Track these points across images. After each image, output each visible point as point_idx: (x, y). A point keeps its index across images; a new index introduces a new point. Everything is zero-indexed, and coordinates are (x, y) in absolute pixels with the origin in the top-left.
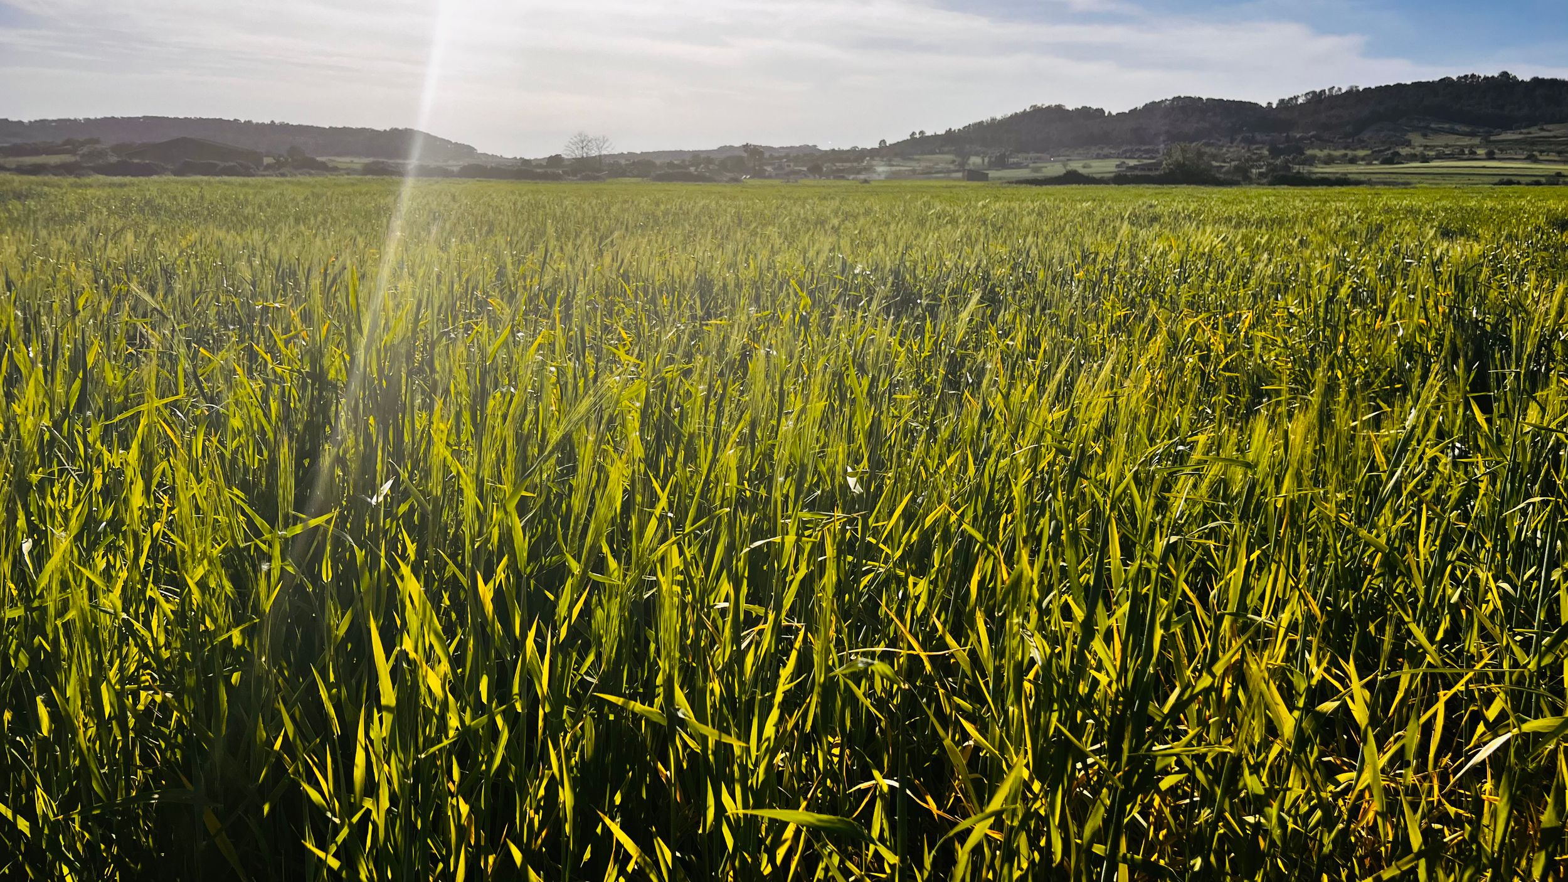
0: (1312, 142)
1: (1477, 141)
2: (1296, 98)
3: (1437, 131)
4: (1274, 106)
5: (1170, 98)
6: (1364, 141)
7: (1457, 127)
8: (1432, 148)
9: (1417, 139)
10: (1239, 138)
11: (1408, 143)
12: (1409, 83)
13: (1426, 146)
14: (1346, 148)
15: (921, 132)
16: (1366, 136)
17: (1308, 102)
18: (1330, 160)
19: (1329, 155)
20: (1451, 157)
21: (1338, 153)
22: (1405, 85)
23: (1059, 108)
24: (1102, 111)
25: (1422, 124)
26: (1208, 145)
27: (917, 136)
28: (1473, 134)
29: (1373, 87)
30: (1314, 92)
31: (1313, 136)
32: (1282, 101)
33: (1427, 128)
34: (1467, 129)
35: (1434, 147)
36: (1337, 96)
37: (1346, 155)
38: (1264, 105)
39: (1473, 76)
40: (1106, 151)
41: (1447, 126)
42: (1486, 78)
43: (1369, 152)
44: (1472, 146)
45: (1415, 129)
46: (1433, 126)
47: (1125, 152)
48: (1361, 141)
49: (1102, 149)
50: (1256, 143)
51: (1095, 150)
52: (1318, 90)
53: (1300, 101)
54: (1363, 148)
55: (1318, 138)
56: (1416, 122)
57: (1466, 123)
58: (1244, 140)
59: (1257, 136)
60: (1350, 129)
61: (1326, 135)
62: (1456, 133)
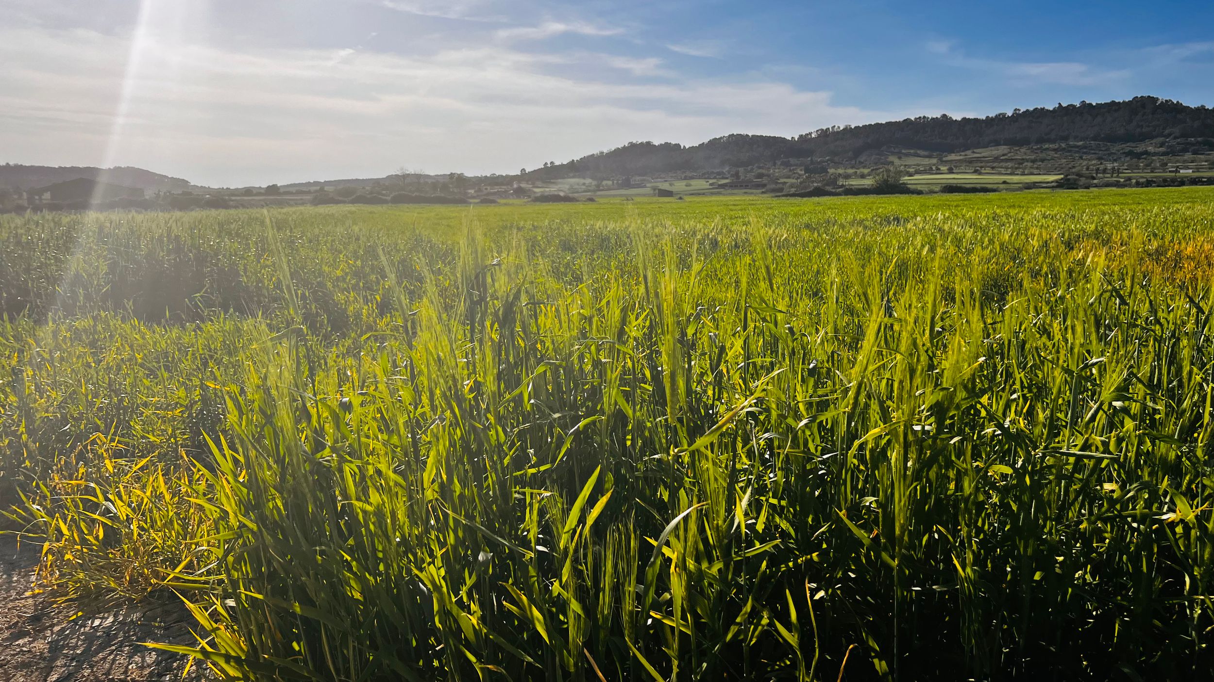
0: (829, 164)
1: (935, 161)
2: (810, 134)
3: (907, 155)
4: (797, 140)
5: (727, 135)
6: (864, 163)
7: (918, 152)
8: (909, 166)
9: (897, 161)
10: (779, 162)
12: (884, 122)
13: (905, 166)
14: (852, 168)
15: (552, 163)
16: (862, 158)
17: (819, 136)
18: (847, 176)
19: (846, 172)
20: (924, 172)
21: (851, 171)
22: (882, 124)
23: (648, 143)
24: (678, 145)
25: (896, 150)
26: (759, 168)
27: (549, 165)
28: (930, 157)
29: (860, 126)
30: (822, 130)
31: (829, 160)
32: (801, 136)
33: (900, 152)
34: (926, 153)
35: (911, 165)
36: (838, 132)
37: (856, 173)
38: (790, 139)
39: (924, 117)
41: (912, 151)
42: (933, 119)
43: (869, 170)
44: (935, 165)
45: (893, 153)
46: (903, 151)
48: (861, 163)
50: (791, 165)
52: (824, 128)
53: (813, 136)
54: (864, 167)
55: (832, 161)
56: (892, 149)
57: (924, 149)
58: (783, 164)
59: (792, 161)
60: (850, 154)
61: (836, 159)
62: (919, 156)
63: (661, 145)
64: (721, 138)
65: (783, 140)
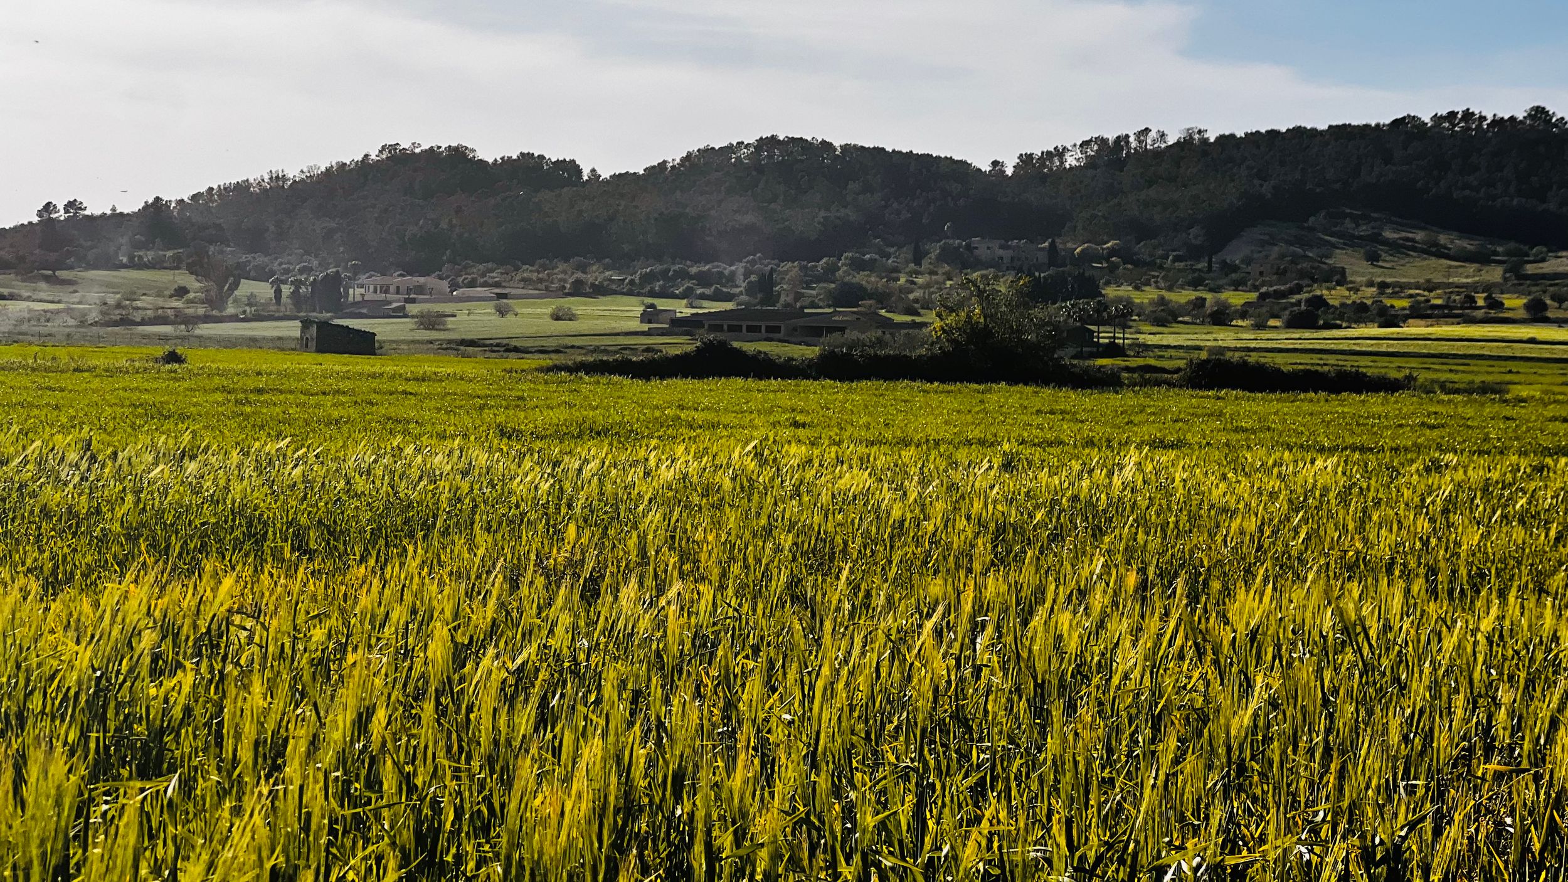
0: (1113, 268)
1: (1495, 274)
2: (1060, 153)
3: (1400, 249)
4: (1009, 171)
5: (751, 139)
6: (1235, 269)
7: (1443, 239)
8: (1399, 289)
9: (1358, 269)
10: (935, 249)
11: (1339, 277)
12: (1323, 126)
13: (1383, 286)
14: (1195, 284)
15: (71, 205)
16: (1236, 253)
17: (1091, 163)
18: (1165, 316)
19: (1162, 301)
20: (1444, 314)
21: (1183, 296)
22: (1314, 131)
23: (458, 154)
24: (570, 168)
25: (1364, 230)
26: (859, 265)
27: (61, 215)
28: (1482, 259)
29: (1240, 134)
30: (1102, 141)
31: (1113, 252)
32: (1026, 160)
33: (1376, 238)
34: (1468, 245)
35: (1403, 287)
36: (1157, 154)
37: (1200, 303)
38: (986, 167)
39: (1468, 115)
40: (595, 275)
41: (1419, 236)
42: (1498, 122)
43: (1253, 296)
44: (1488, 288)
45: (1351, 241)
46: (1388, 234)
47: (647, 278)
48: (1228, 268)
49: (583, 268)
50: (977, 265)
51: (564, 273)
52: (1111, 136)
53: (1071, 161)
54: (1237, 285)
55: (1126, 256)
56: (1348, 224)
57: (1465, 231)
58: (947, 255)
59: (984, 248)
60: (1196, 235)
61: (1143, 250)
62: (1441, 253)
63: (507, 162)
64: (730, 149)
65: (959, 169)
